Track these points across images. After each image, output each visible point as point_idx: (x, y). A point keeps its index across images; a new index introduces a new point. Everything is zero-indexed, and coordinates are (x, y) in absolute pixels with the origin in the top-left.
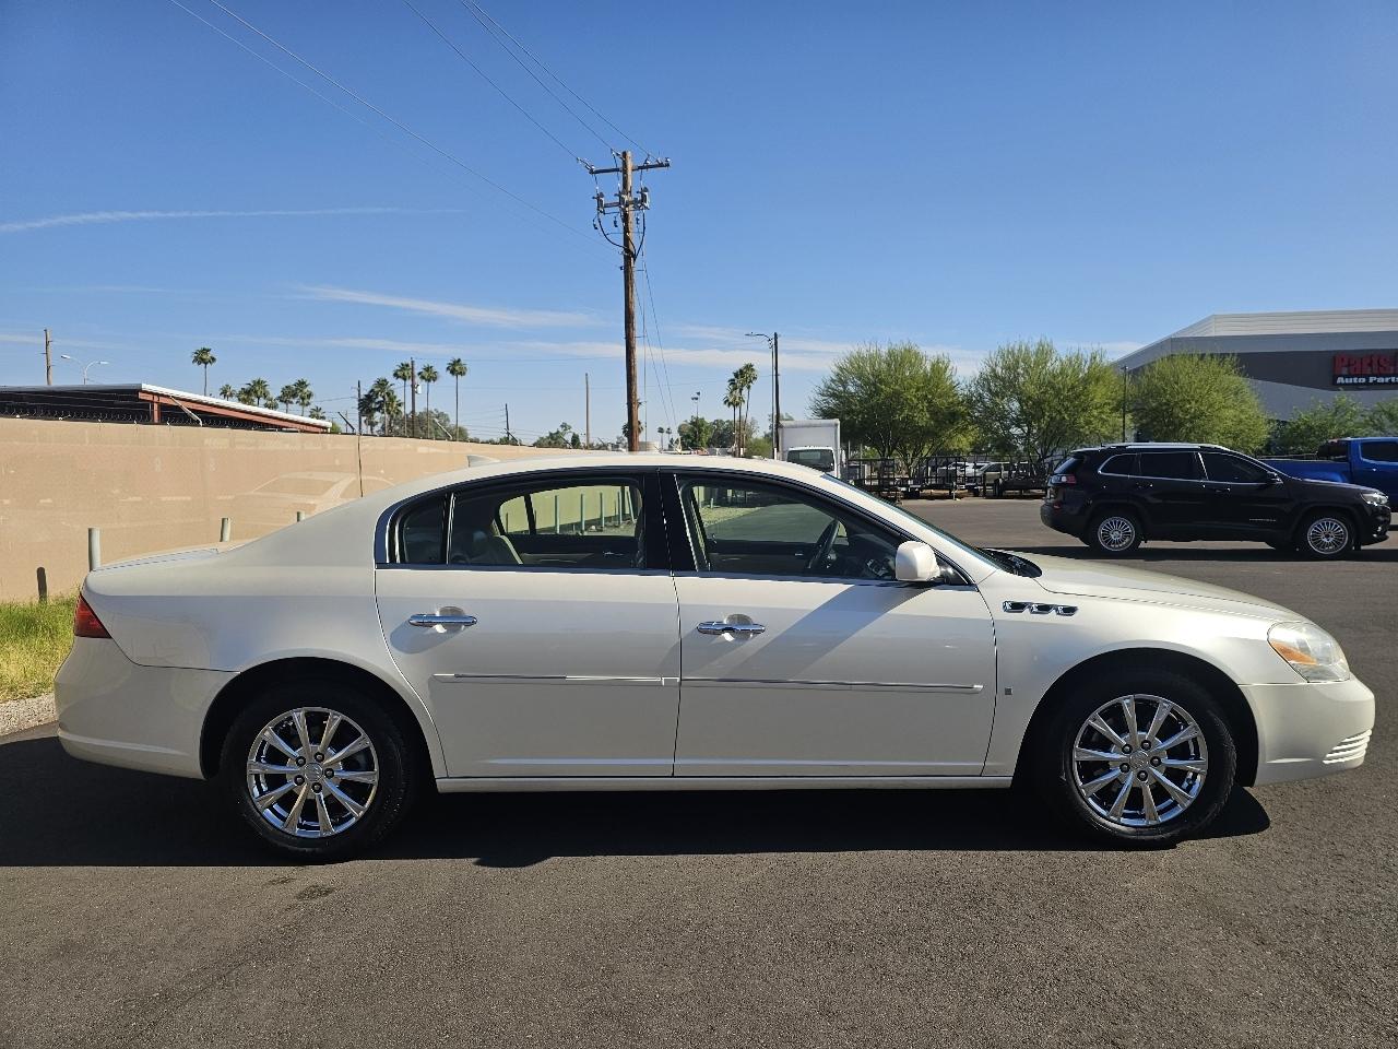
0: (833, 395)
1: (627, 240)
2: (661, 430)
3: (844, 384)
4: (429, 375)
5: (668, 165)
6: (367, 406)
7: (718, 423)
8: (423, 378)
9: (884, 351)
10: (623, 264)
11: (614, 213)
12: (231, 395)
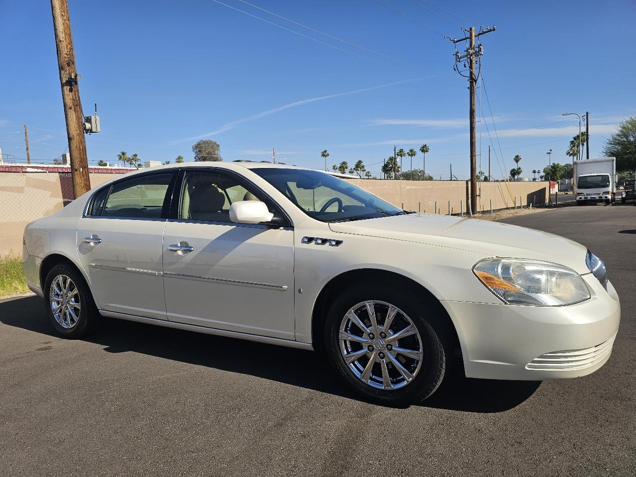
0: (618, 144)
1: (471, 73)
2: (534, 172)
3: (626, 136)
4: (412, 153)
5: (494, 30)
6: (386, 169)
7: (567, 165)
8: (409, 155)
10: (469, 86)
11: (464, 60)
12: (336, 169)
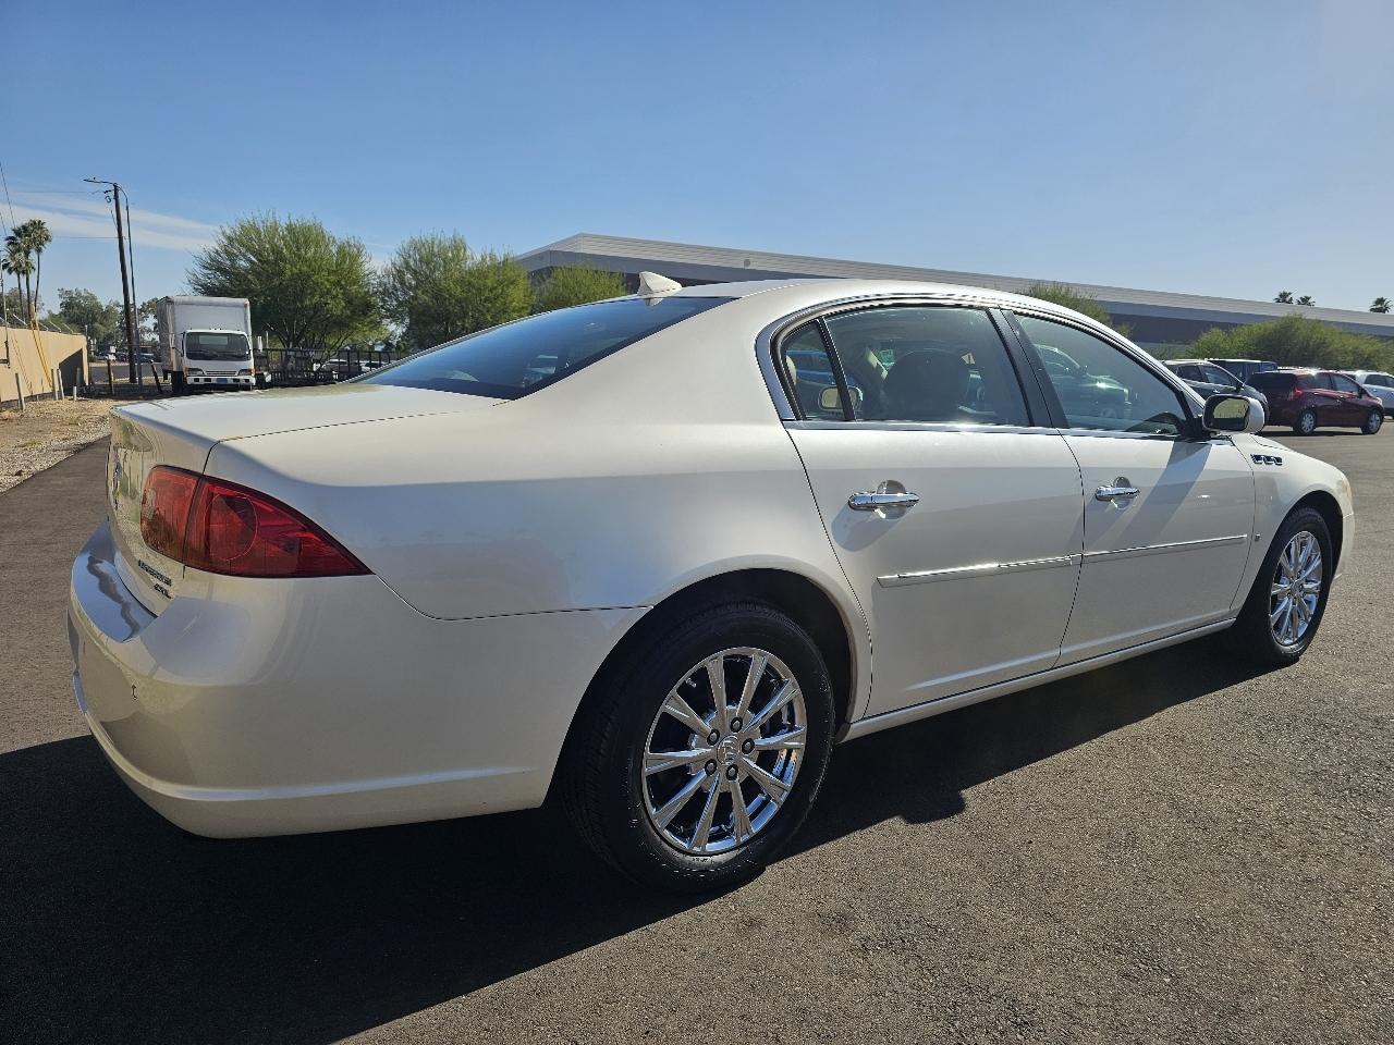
9: (283, 223)
